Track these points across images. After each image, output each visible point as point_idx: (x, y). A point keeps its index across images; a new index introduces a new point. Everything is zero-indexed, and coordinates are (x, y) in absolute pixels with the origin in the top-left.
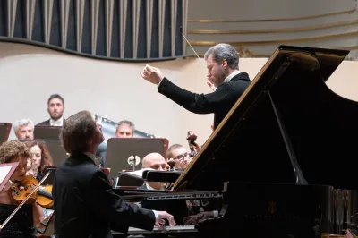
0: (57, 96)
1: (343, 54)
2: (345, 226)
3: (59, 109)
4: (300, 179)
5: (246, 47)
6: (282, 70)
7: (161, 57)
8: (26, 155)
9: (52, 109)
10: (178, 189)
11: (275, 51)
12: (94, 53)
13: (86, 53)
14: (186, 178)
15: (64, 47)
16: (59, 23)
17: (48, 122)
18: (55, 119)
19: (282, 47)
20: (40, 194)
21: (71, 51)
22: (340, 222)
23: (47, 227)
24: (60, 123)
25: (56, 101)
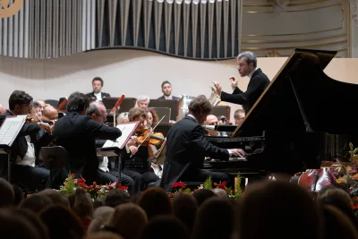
0: (167, 82)
1: (334, 53)
2: (335, 157)
3: (169, 90)
4: (308, 129)
5: (276, 51)
6: (297, 63)
7: (226, 57)
8: (145, 116)
9: (165, 90)
10: (236, 136)
11: (292, 53)
12: (185, 56)
13: (181, 56)
14: (240, 129)
15: (168, 52)
16: (165, 38)
17: (163, 97)
18: (168, 96)
19: (297, 50)
20: (152, 137)
21: (172, 54)
22: (333, 154)
23: (157, 159)
24: (170, 98)
25: (166, 85)
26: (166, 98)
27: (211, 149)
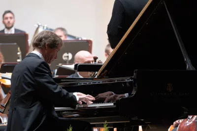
0: (9, 12)
3: (11, 21)
4: (189, 66)
9: (6, 21)
10: (100, 77)
14: (106, 68)
17: (3, 31)
18: (9, 28)
23: (5, 107)
24: (12, 31)
25: (8, 15)
26: (6, 32)
27: (60, 92)
